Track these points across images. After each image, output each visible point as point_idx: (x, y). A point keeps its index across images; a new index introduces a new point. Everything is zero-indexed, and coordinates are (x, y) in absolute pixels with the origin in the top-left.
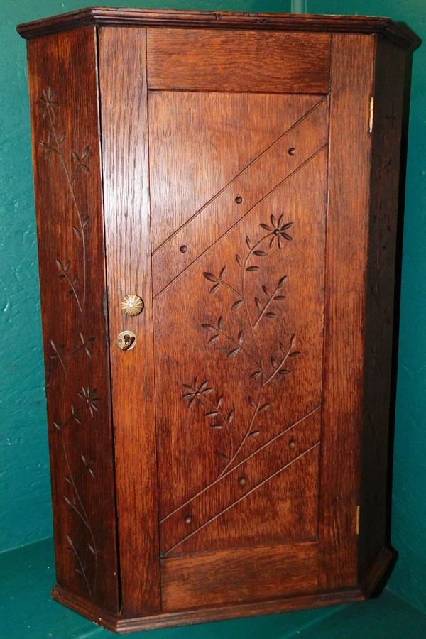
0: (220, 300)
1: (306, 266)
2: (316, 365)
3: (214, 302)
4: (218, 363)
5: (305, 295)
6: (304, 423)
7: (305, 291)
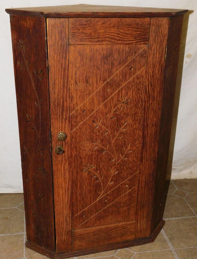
0: (99, 131)
1: (135, 116)
2: (138, 155)
3: (96, 132)
4: (97, 157)
5: (134, 128)
6: (132, 178)
7: (135, 126)
